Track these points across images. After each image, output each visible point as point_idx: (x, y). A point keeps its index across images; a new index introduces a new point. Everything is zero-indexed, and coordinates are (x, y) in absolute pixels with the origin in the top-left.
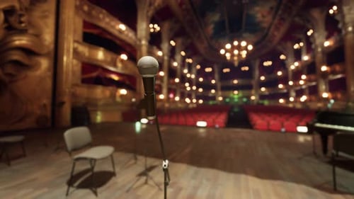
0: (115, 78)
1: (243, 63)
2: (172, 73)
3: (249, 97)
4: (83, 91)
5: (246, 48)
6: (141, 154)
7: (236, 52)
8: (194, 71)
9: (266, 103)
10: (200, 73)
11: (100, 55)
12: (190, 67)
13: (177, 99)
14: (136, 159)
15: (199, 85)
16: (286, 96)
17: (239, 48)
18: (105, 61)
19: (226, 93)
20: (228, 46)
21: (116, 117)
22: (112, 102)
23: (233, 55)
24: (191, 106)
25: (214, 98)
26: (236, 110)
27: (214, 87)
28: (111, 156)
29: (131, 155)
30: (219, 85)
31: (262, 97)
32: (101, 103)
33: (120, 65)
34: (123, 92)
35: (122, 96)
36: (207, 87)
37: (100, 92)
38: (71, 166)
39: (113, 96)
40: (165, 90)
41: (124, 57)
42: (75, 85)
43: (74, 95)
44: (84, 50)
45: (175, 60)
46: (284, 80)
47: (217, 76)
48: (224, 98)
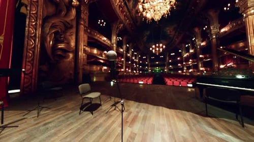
0: (102, 61)
1: (160, 54)
2: (127, 59)
3: (163, 70)
4: (88, 68)
5: (162, 47)
6: (113, 96)
7: (157, 49)
8: (138, 58)
9: (172, 73)
10: (140, 59)
11: (95, 51)
12: (136, 56)
13: (130, 71)
14: (110, 98)
15: (140, 64)
16: (182, 69)
17: (159, 47)
18: (97, 54)
19: (153, 68)
20: (154, 46)
21: (102, 79)
22: (100, 73)
23: (156, 50)
24: (136, 74)
25: (147, 70)
26: (158, 76)
27: (147, 65)
28: (99, 96)
29: (108, 96)
30: (149, 64)
31: (170, 70)
32: (95, 73)
33: (104, 56)
34: (105, 68)
35: (105, 70)
36: (144, 65)
37: (95, 68)
38: (82, 101)
39: (101, 69)
40: (124, 67)
42: (84, 65)
43: (84, 69)
44: (87, 49)
45: (129, 53)
46: (181, 62)
47: (148, 60)
48: (152, 70)
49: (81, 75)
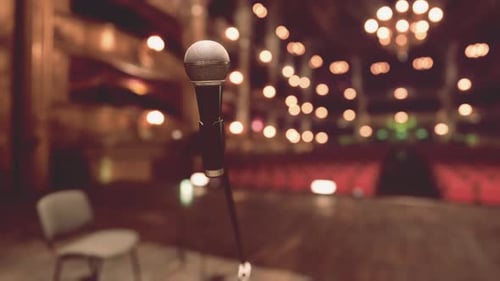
0: (138, 88)
1: (417, 50)
2: (259, 76)
3: (430, 129)
4: (73, 117)
5: (425, 17)
6: (195, 248)
7: (402, 26)
9: (473, 140)
10: (320, 75)
11: (107, 40)
12: (299, 63)
13: (270, 132)
14: (182, 258)
15: (318, 102)
17: (410, 16)
18: (117, 54)
19: (380, 120)
20: (385, 13)
21: (141, 171)
22: (133, 141)
23: (395, 34)
24: (300, 149)
25: (351, 129)
26: (402, 155)
27: (351, 105)
28: (132, 254)
29: (172, 252)
30: (363, 102)
31: (463, 126)
32: (110, 141)
33: (147, 61)
34: (155, 118)
35: (154, 128)
36: (335, 103)
37: (107, 120)
38: (51, 271)
39: (134, 127)
40: (243, 113)
41: (156, 43)
42: (56, 105)
43: (56, 126)
44: (74, 30)
47: (357, 80)
48: (375, 128)
49: (42, 153)
